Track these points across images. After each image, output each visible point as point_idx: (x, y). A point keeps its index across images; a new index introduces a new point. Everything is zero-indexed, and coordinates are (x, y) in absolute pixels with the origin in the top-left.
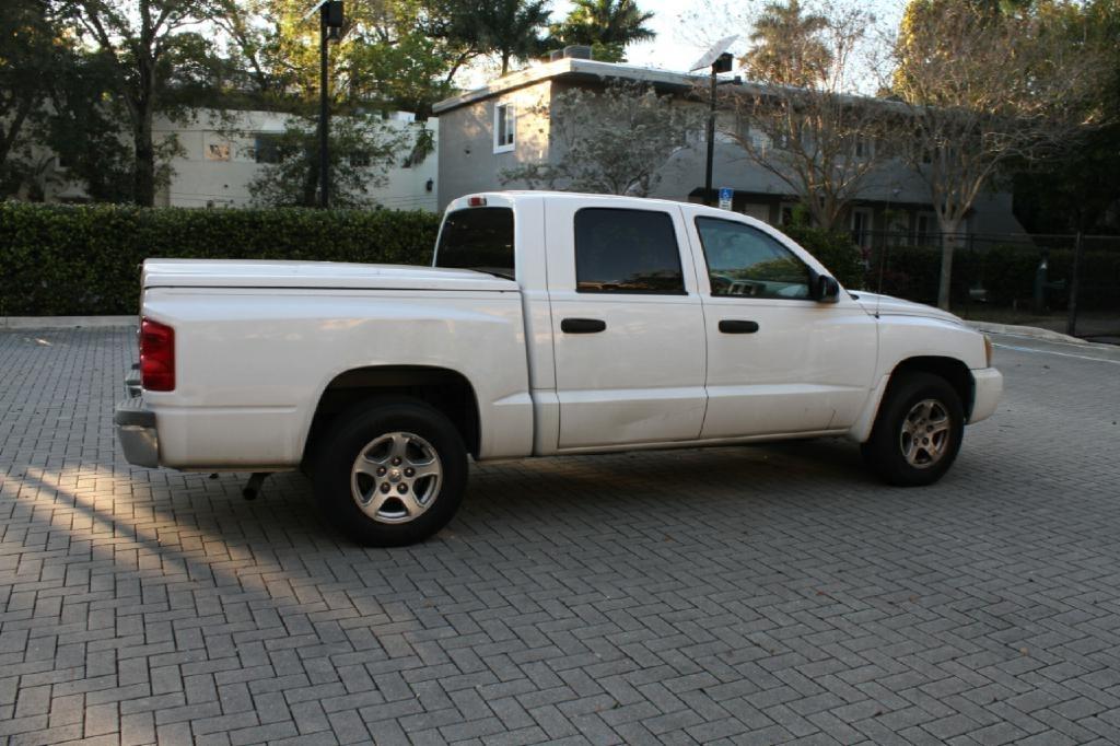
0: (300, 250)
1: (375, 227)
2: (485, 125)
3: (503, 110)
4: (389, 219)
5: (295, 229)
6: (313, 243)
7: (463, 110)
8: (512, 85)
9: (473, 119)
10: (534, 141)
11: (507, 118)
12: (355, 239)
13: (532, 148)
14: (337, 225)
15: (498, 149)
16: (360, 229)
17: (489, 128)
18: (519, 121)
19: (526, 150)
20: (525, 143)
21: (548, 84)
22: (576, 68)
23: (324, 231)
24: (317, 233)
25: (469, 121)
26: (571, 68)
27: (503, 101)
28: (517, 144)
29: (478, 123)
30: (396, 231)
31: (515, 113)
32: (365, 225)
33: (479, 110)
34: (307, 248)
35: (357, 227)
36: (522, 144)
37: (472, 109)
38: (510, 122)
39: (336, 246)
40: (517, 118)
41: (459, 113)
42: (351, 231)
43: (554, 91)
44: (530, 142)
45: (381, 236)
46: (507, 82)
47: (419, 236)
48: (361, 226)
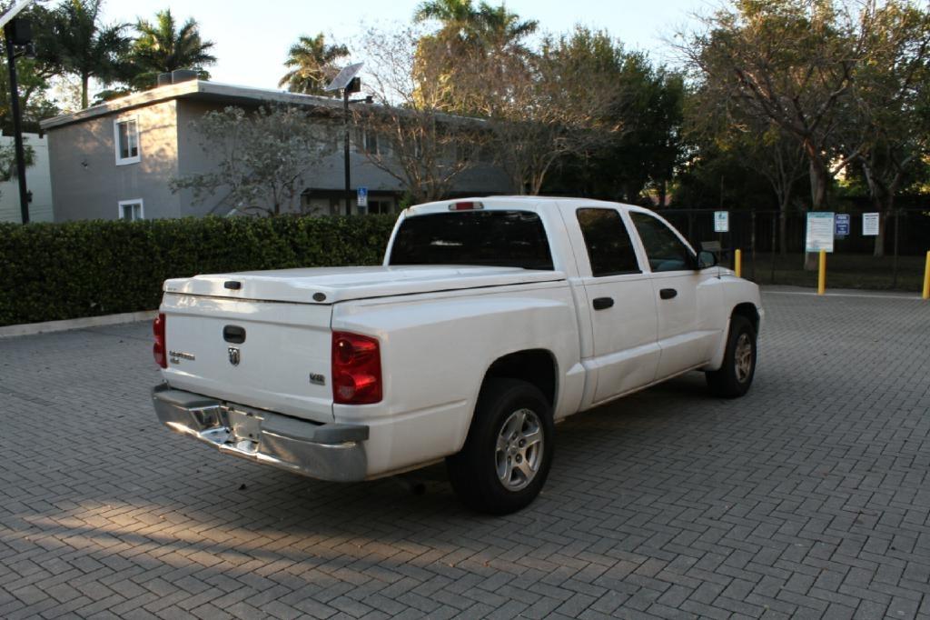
0: (16, 264)
1: (87, 237)
2: (105, 141)
3: (122, 126)
4: (99, 228)
5: (9, 243)
6: (29, 256)
7: (78, 127)
8: (133, 104)
9: (89, 136)
10: (162, 154)
11: (128, 133)
12: (69, 248)
13: (160, 160)
14: (50, 237)
15: (120, 161)
16: (73, 240)
17: (109, 144)
18: (143, 136)
19: (152, 162)
20: (152, 156)
21: (174, 103)
22: (203, 89)
23: (37, 243)
24: (31, 247)
25: (84, 136)
26: (199, 88)
27: (123, 118)
28: (142, 156)
29: (95, 139)
30: (106, 239)
31: (138, 130)
32: (76, 236)
33: (94, 127)
34: (22, 261)
35: (69, 238)
36: (147, 156)
37: (87, 126)
38: (132, 138)
39: (51, 257)
40: (140, 133)
41: (70, 130)
42: (64, 242)
43: (179, 109)
44: (157, 155)
45: (93, 245)
46: (128, 102)
47: (127, 243)
48: (72, 236)
